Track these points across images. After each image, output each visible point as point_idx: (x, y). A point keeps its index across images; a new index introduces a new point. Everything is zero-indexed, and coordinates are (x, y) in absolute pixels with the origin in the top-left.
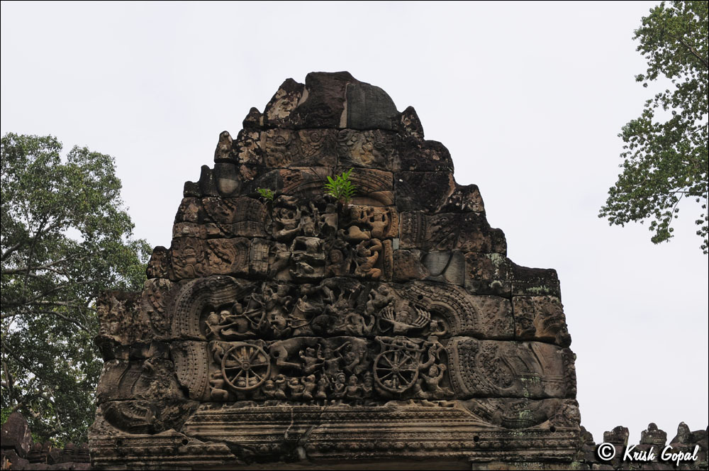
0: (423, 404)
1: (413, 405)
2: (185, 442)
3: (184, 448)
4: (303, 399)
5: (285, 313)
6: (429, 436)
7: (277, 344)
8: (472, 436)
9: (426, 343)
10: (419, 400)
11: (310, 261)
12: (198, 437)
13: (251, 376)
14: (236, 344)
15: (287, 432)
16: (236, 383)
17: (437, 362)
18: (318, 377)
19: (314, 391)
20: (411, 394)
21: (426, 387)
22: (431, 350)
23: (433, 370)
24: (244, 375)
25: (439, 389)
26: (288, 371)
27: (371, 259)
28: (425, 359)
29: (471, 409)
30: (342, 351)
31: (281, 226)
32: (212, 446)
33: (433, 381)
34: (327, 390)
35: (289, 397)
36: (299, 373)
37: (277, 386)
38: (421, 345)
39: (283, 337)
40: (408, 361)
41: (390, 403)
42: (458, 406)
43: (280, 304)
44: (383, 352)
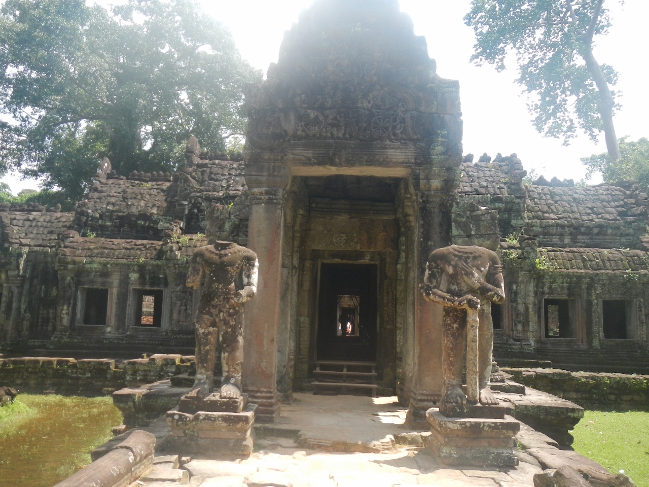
0: (393, 142)
1: (388, 142)
4: (338, 138)
6: (394, 157)
7: (327, 112)
9: (396, 113)
10: (391, 140)
12: (292, 153)
13: (315, 126)
14: (309, 111)
15: (331, 152)
16: (309, 129)
17: (400, 123)
18: (346, 128)
19: (344, 135)
20: (387, 137)
21: (395, 135)
22: (398, 117)
23: (399, 126)
24: (312, 126)
25: (400, 136)
26: (333, 125)
28: (395, 121)
29: (415, 145)
30: (357, 116)
33: (398, 132)
34: (350, 135)
36: (337, 126)
37: (327, 131)
38: (393, 115)
39: (330, 109)
40: (387, 122)
41: (378, 141)
42: (410, 144)
43: (329, 92)
44: (376, 117)
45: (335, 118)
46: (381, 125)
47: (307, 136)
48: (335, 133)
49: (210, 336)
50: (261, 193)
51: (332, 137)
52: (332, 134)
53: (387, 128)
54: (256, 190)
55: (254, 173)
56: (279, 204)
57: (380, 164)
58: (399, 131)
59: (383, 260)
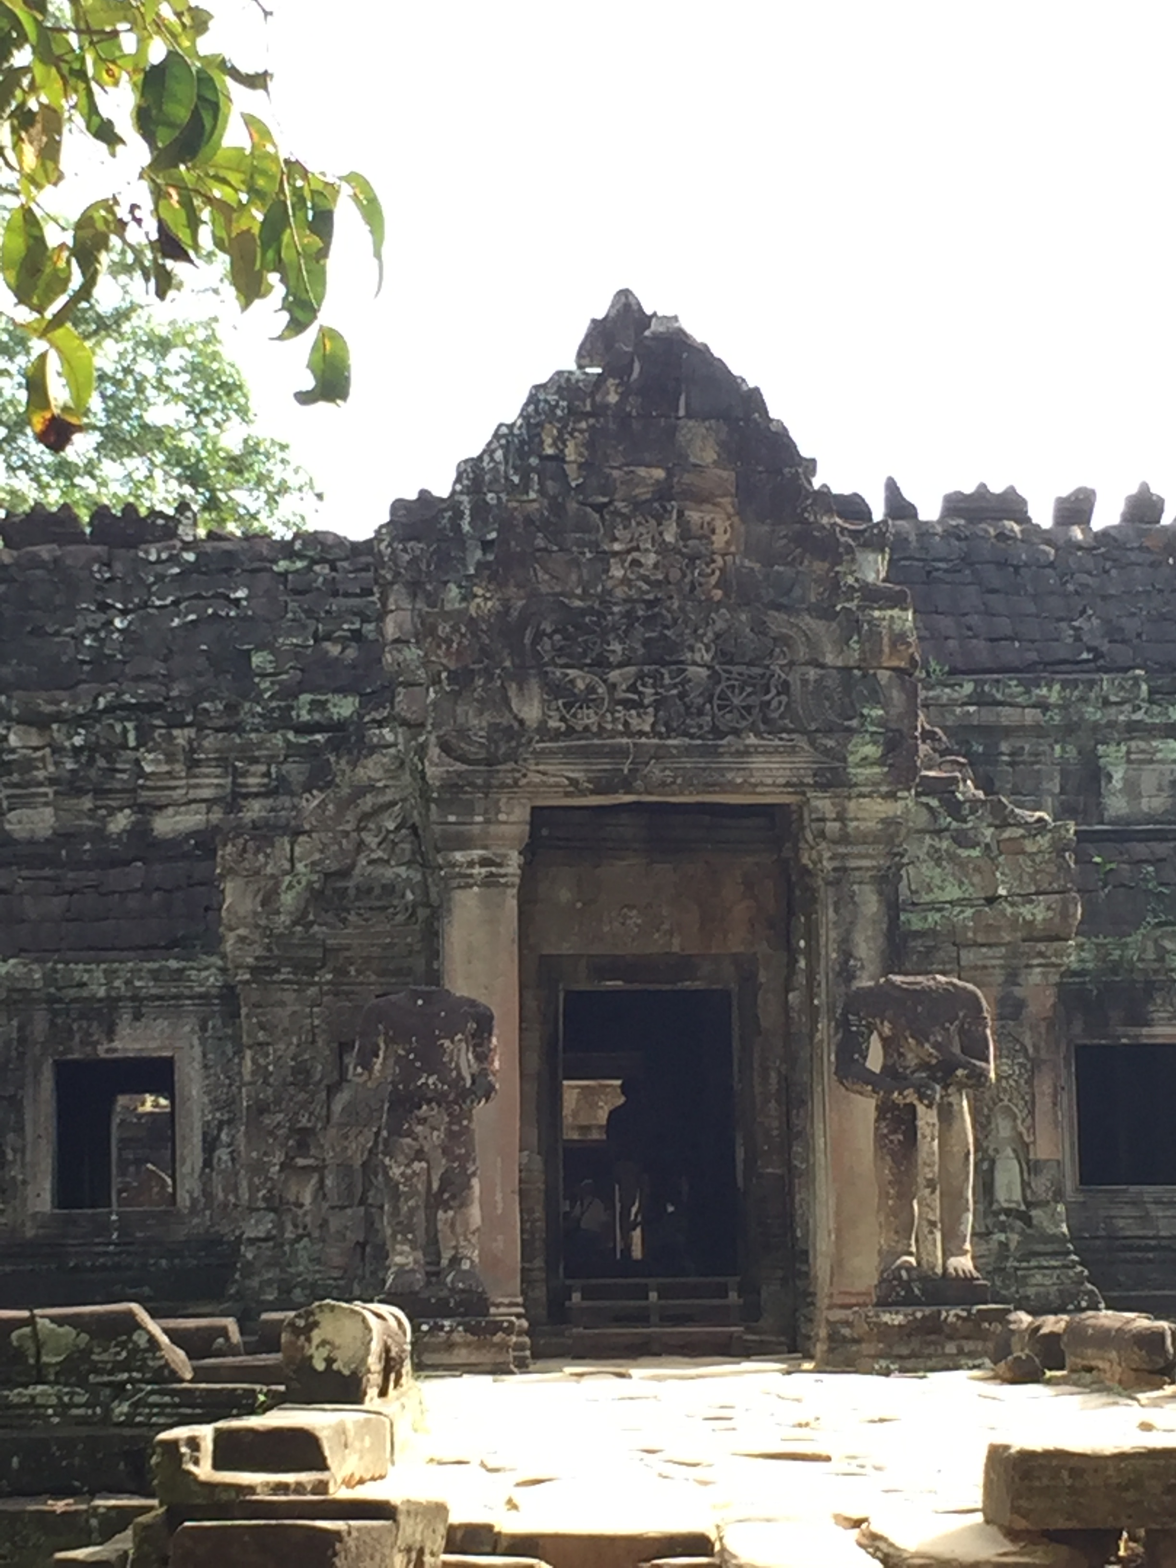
0: (763, 738)
1: (752, 740)
2: (525, 776)
3: (523, 781)
4: (641, 733)
5: (621, 642)
6: (768, 772)
7: (614, 675)
8: (810, 772)
9: (768, 673)
10: (759, 734)
11: (646, 579)
12: (539, 772)
13: (588, 708)
14: (572, 672)
15: (626, 766)
16: (574, 716)
17: (779, 694)
18: (657, 711)
19: (653, 725)
20: (752, 728)
21: (766, 721)
22: (773, 681)
23: (774, 703)
24: (581, 707)
25: (779, 723)
26: (628, 704)
28: (767, 690)
29: (812, 743)
30: (683, 683)
32: (552, 780)
33: (774, 715)
34: (666, 725)
36: (638, 705)
37: (615, 719)
38: (763, 676)
39: (620, 665)
40: (749, 695)
41: (729, 738)
42: (802, 741)
43: (615, 629)
44: (724, 684)
45: (632, 689)
46: (736, 701)
47: (570, 732)
48: (635, 723)
49: (415, 1180)
50: (471, 864)
51: (628, 732)
52: (626, 724)
53: (748, 709)
54: (458, 856)
55: (452, 818)
56: (513, 886)
57: (737, 789)
58: (776, 715)
59: (748, 979)
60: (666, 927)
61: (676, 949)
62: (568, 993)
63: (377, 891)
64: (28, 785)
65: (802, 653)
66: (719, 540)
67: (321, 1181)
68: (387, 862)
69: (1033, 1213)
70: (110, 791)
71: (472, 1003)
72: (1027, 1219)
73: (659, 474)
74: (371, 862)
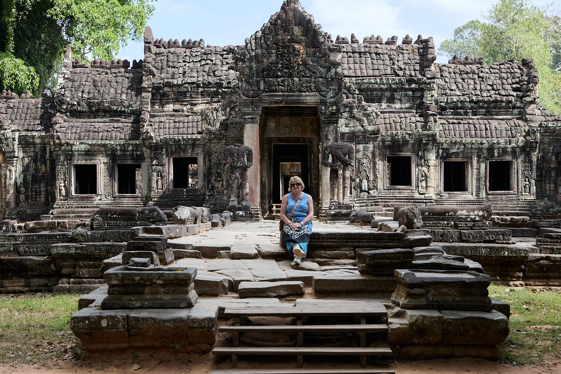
1: (308, 93)
5: (280, 73)
6: (311, 100)
7: (279, 80)
8: (319, 100)
10: (309, 92)
11: (286, 60)
14: (270, 79)
15: (281, 98)
17: (313, 84)
18: (288, 87)
19: (287, 90)
20: (307, 91)
21: (310, 89)
22: (312, 81)
23: (312, 86)
24: (272, 86)
25: (313, 90)
26: (282, 86)
27: (300, 60)
28: (311, 83)
29: (320, 94)
30: (293, 81)
31: (279, 51)
34: (290, 90)
35: (282, 91)
36: (284, 86)
37: (279, 89)
38: (310, 80)
39: (280, 78)
40: (307, 84)
41: (303, 93)
42: (317, 94)
43: (279, 70)
44: (302, 82)
45: (282, 82)
46: (304, 85)
47: (270, 91)
48: (283, 89)
50: (249, 118)
52: (281, 90)
53: (307, 87)
54: (246, 117)
55: (245, 109)
56: (258, 123)
57: (303, 103)
58: (313, 88)
59: (311, 142)
60: (294, 131)
61: (296, 136)
62: (274, 145)
63: (234, 123)
64: (167, 100)
65: (318, 75)
66: (302, 51)
67: (223, 183)
68: (236, 117)
69: (370, 191)
70: (185, 101)
71: (248, 148)
72: (369, 193)
73: (289, 37)
74: (233, 117)
